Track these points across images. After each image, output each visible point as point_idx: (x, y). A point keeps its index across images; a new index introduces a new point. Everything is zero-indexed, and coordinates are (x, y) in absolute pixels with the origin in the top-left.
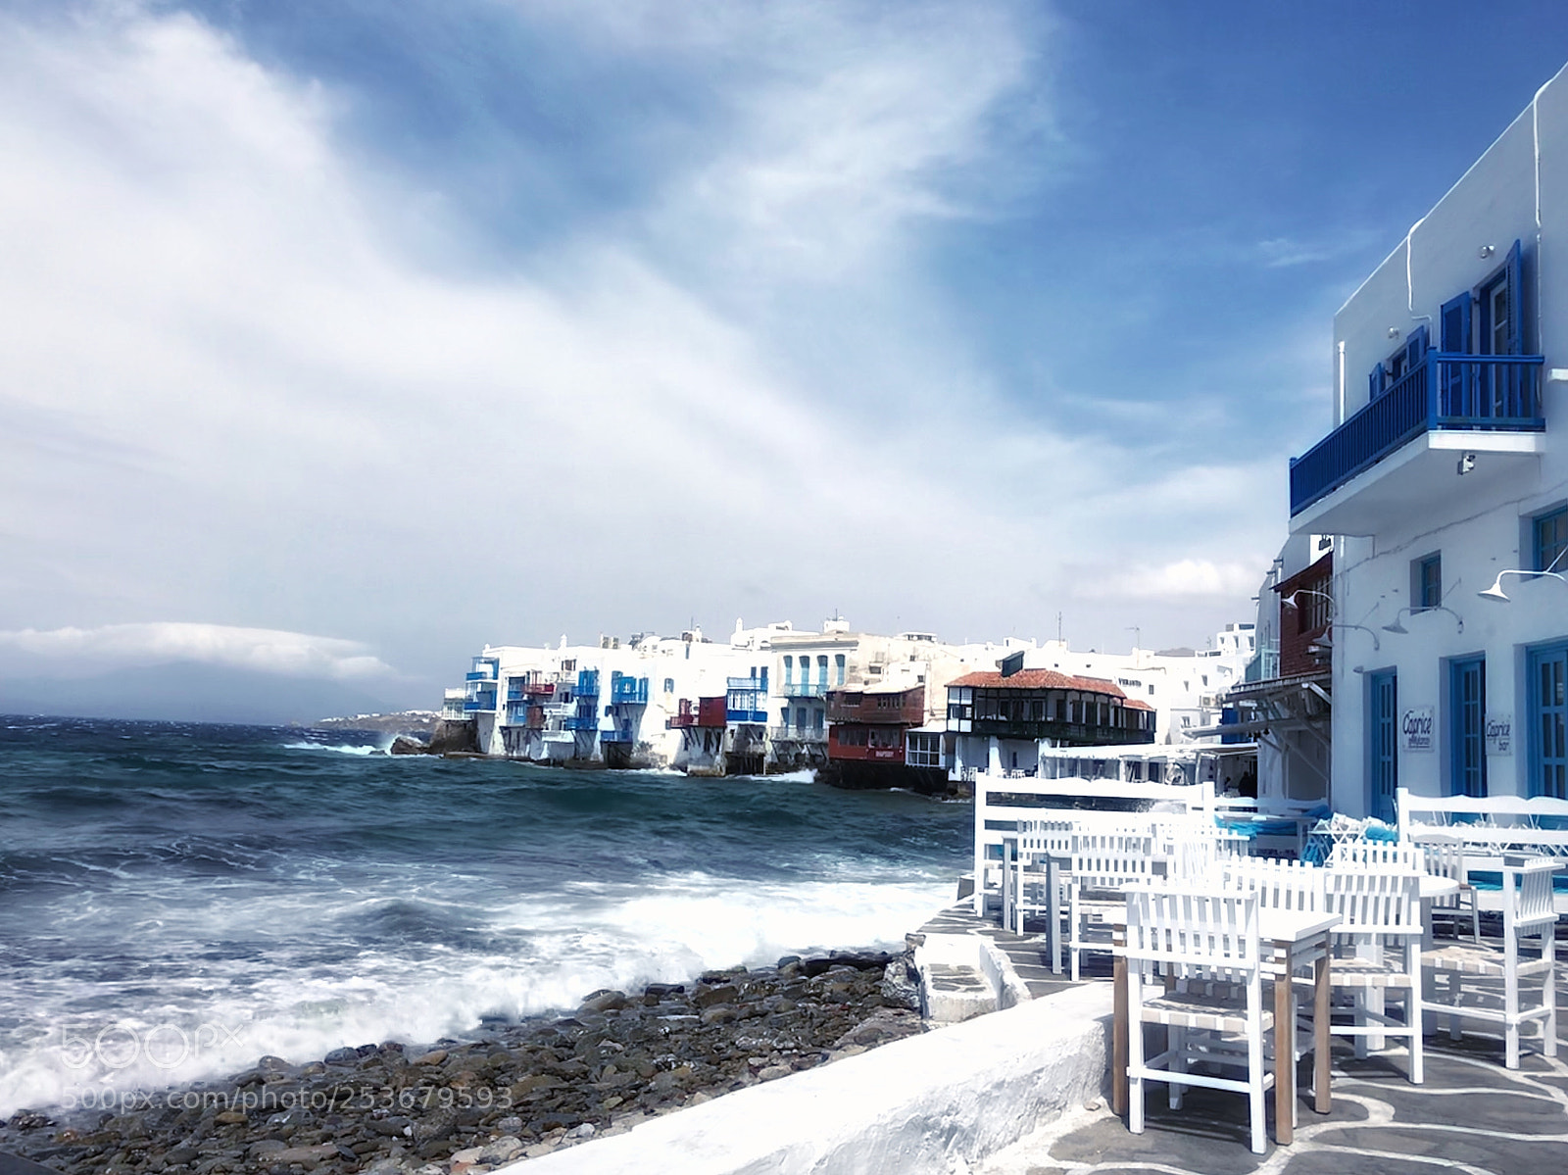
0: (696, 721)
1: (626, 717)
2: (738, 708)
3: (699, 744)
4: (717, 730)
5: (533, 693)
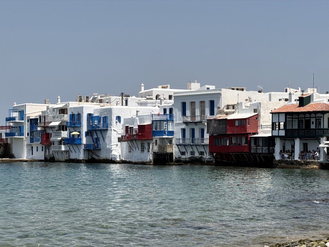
0: (136, 137)
1: (96, 137)
2: (158, 130)
3: (138, 149)
4: (148, 141)
5: (44, 127)
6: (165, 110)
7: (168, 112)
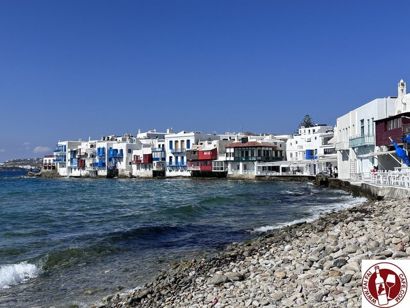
0: (142, 162)
1: (115, 162)
2: (156, 157)
3: (143, 168)
4: (149, 164)
5: (80, 156)
6: (159, 145)
7: (161, 146)
